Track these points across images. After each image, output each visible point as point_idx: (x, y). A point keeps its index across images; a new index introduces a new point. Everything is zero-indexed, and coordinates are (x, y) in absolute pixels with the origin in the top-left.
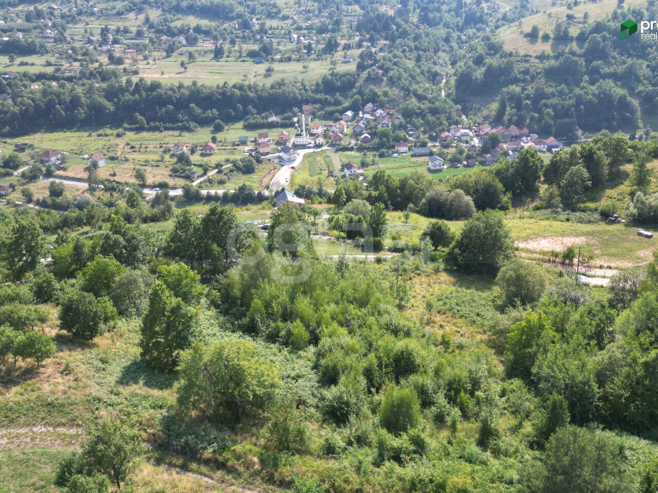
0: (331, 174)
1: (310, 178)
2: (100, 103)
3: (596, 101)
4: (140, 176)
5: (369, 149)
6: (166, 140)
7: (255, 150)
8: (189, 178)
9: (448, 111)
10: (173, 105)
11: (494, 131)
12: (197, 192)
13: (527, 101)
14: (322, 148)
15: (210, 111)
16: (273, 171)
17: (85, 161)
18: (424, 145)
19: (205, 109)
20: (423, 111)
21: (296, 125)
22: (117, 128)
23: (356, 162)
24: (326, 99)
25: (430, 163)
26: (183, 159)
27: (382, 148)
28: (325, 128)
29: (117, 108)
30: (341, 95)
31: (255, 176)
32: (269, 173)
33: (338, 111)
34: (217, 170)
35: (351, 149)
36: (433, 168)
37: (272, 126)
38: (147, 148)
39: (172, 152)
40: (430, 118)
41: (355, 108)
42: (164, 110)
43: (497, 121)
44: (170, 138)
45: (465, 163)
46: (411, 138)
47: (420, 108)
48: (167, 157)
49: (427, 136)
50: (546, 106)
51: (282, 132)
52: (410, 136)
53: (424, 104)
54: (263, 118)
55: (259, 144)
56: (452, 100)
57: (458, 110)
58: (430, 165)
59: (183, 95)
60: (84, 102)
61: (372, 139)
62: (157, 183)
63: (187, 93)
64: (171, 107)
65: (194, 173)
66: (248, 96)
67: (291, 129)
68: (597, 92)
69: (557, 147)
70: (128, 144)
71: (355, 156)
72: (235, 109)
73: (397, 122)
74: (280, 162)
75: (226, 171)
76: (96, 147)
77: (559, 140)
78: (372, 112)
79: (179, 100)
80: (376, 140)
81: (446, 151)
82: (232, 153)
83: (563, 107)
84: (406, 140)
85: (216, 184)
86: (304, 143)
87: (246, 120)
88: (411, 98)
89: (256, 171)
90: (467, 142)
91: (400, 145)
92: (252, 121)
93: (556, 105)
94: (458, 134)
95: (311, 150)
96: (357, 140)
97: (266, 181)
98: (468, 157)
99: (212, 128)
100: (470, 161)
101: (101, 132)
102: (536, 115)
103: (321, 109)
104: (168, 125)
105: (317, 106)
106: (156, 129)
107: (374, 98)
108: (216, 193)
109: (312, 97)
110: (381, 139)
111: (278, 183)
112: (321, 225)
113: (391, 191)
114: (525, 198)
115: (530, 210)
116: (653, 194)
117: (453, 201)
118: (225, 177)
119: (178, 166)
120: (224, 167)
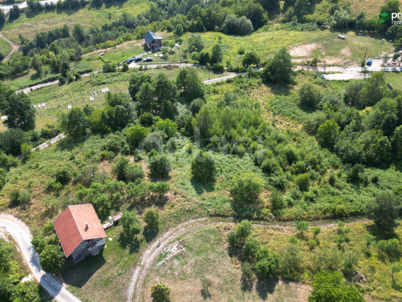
108: (51, 2)
112: (177, 52)
113: (203, 19)
114: (275, 15)
115: (279, 23)
116: (340, 7)
117: (241, 24)
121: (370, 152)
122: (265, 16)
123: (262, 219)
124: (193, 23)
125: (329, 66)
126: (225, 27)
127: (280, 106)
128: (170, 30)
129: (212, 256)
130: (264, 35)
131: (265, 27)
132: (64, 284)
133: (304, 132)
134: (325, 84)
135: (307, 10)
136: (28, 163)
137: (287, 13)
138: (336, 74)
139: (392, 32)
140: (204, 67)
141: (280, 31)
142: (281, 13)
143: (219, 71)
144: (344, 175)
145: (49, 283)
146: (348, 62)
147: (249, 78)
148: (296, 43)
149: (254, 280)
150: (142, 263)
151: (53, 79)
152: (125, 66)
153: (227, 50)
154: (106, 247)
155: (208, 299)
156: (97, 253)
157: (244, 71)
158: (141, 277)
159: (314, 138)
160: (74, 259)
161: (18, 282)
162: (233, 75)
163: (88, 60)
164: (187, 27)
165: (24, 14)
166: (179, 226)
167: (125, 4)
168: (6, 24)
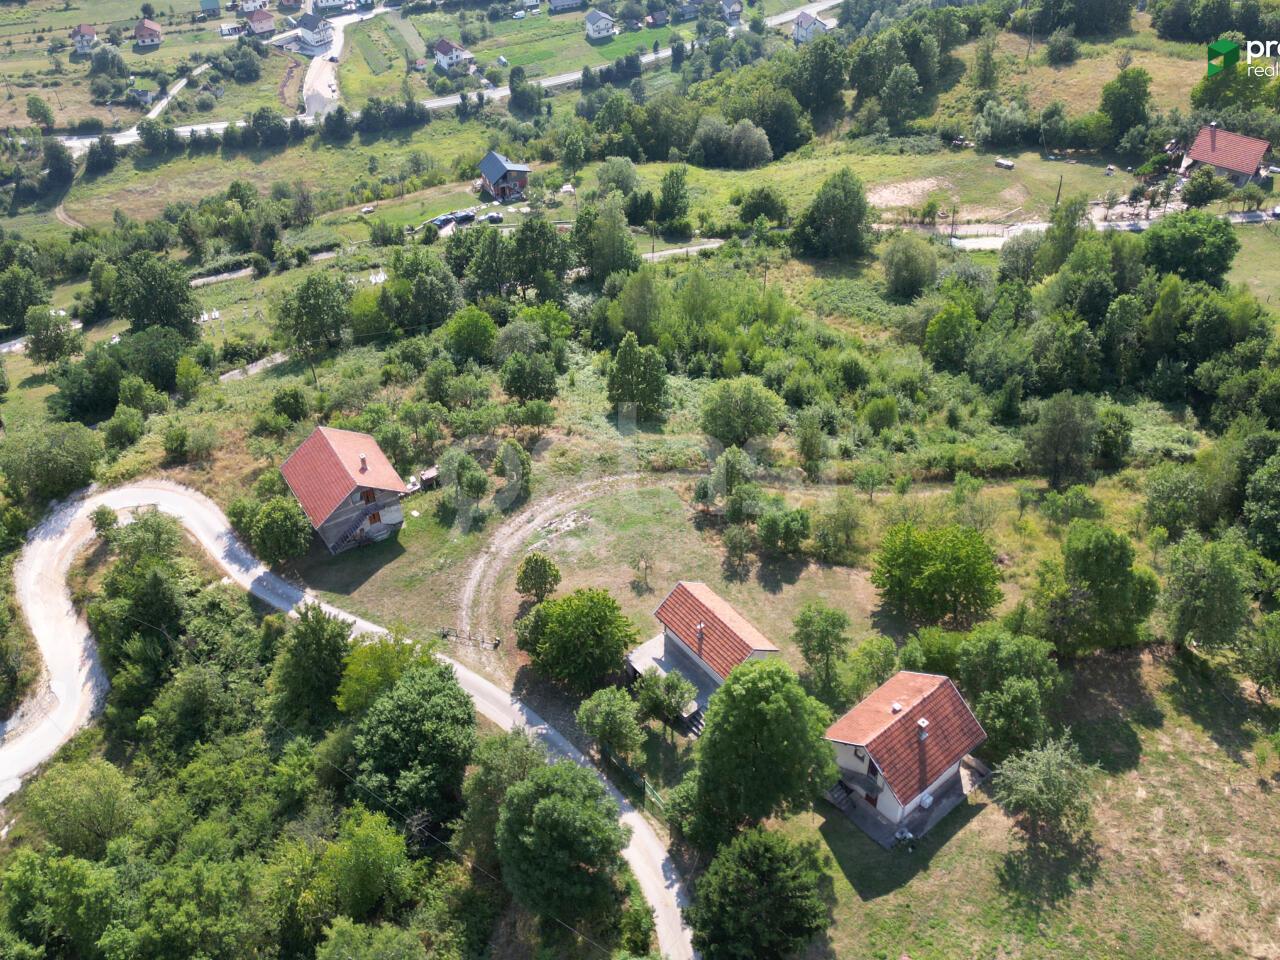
0: (412, 66)
1: (375, 79)
4: (38, 111)
6: (44, 21)
7: (243, 28)
8: (136, 103)
12: (171, 133)
14: (376, 11)
16: (296, 72)
23: (453, 35)
26: (104, 64)
31: (265, 86)
32: (290, 75)
34: (184, 82)
35: (432, 8)
38: (9, 44)
39: (70, 50)
45: (649, 19)
48: (64, 58)
55: (250, 15)
58: (590, 29)
62: (77, 122)
65: (145, 93)
71: (444, 23)
74: (302, 48)
75: (204, 82)
82: (198, 39)
85: (196, 112)
89: (262, 73)
95: (355, 18)
97: (290, 91)
98: (653, 7)
100: (657, 15)
108: (209, 131)
111: (317, 97)
112: (569, 203)
113: (638, 129)
114: (831, 119)
115: (843, 139)
116: (1002, 98)
117: (738, 139)
118: (206, 95)
119: (103, 79)
120: (196, 72)
121: (1050, 360)
122: (804, 123)
123: (778, 478)
124: (610, 140)
125: (969, 222)
126: (697, 149)
127: (834, 297)
128: (546, 156)
129: (657, 530)
130: (800, 167)
131: (802, 149)
132: (308, 590)
133: (894, 344)
134: (953, 255)
135: (916, 108)
136: (194, 405)
137: (863, 113)
138: (984, 239)
139: (1133, 146)
140: (641, 229)
141: (843, 157)
142: (847, 119)
143: (679, 235)
144: (984, 411)
145: (273, 591)
146: (1020, 213)
147: (758, 245)
148: (884, 179)
149: (752, 563)
150: (493, 549)
151: (237, 266)
152: (429, 229)
153: (701, 197)
154: (404, 526)
155: (646, 596)
156: (385, 536)
157: (744, 235)
158: (491, 572)
159: (914, 349)
160: (330, 546)
161: (198, 591)
162: (713, 244)
163: (331, 223)
164: (595, 149)
165: (127, 160)
166: (579, 487)
167: (416, 135)
168: (77, 185)
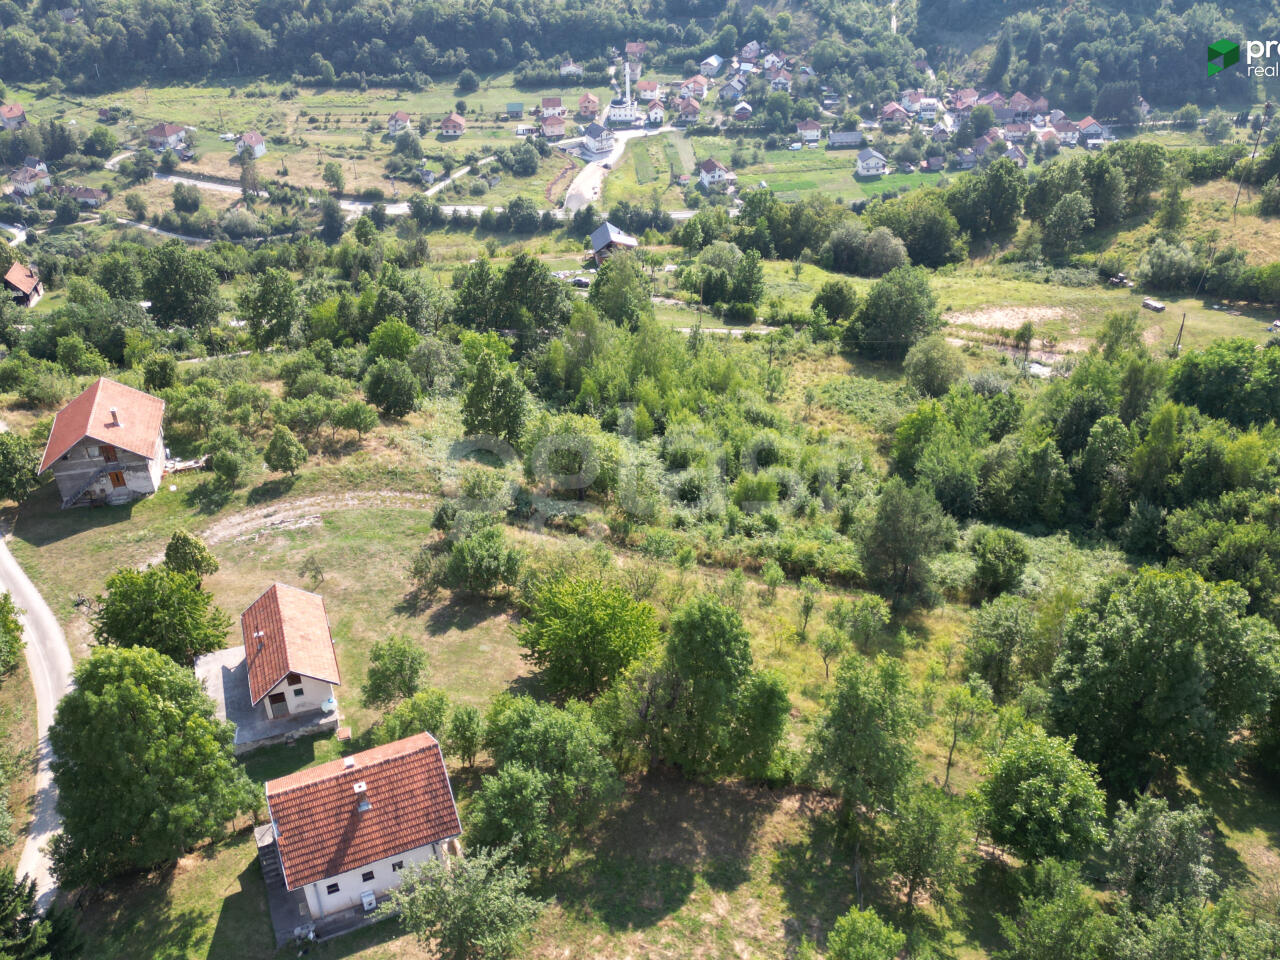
0: (676, 180)
1: (638, 187)
2: (249, 32)
3: (1180, 45)
4: (332, 177)
5: (747, 132)
6: (373, 108)
7: (537, 130)
8: (417, 181)
9: (901, 61)
10: (384, 37)
11: (984, 102)
12: (436, 209)
13: (1050, 45)
14: (661, 130)
15: (452, 52)
16: (569, 173)
17: (229, 146)
18: (851, 126)
19: (442, 47)
20: (853, 59)
21: (614, 81)
22: (281, 81)
23: (723, 158)
24: (670, 31)
25: (859, 163)
26: (406, 145)
27: (773, 130)
28: (668, 90)
29: (280, 42)
30: (698, 24)
31: (537, 182)
32: (563, 175)
33: (691, 56)
34: (468, 169)
35: (715, 132)
36: (863, 173)
37: (567, 82)
38: (338, 121)
39: (385, 132)
40: (865, 74)
41: (725, 50)
42: (366, 47)
43: (991, 82)
44: (381, 103)
45: (924, 164)
46: (827, 113)
47: (847, 55)
48: (377, 139)
49: (858, 108)
50: (1086, 55)
51: (587, 96)
52: (826, 107)
53: (855, 45)
54: (550, 66)
55: (544, 120)
56: (911, 38)
57: (919, 58)
58: (860, 166)
59: (401, 18)
60: (218, 29)
61: (754, 113)
62: (362, 190)
63: (409, 14)
64: (380, 42)
65: (428, 173)
66: (523, 22)
67: (602, 90)
68: (1185, 29)
69: (1097, 136)
70: (303, 114)
71: (720, 147)
72: (499, 47)
73: (802, 80)
74: (583, 154)
75: (484, 171)
76: (246, 119)
77: (1103, 123)
78: (757, 60)
79: (393, 28)
80: (762, 116)
81: (890, 139)
82: (495, 135)
83: (1117, 58)
84: (817, 117)
85: (468, 196)
86: (628, 118)
87: (520, 70)
88: (831, 32)
89: (539, 170)
90: (931, 123)
91: (806, 127)
92: (530, 72)
93: (1106, 53)
94: (917, 107)
95: (641, 133)
96: (727, 115)
97: (557, 190)
98: (932, 153)
99: (455, 85)
100: (932, 160)
101: (251, 88)
102: (1065, 72)
103: (661, 51)
104: (375, 77)
105: (653, 44)
106: (352, 85)
107: (760, 32)
108: (469, 212)
109: (643, 27)
110: (771, 113)
111: (579, 197)
112: (663, 281)
113: (775, 225)
114: (989, 243)
115: (993, 263)
117: (873, 246)
118: (483, 182)
119: (398, 158)
120: (480, 163)
122: (958, 243)
126: (828, 251)
129: (375, 548)
131: (945, 268)
132: (8, 535)
140: (705, 308)
141: (982, 279)
142: (1010, 246)
143: (740, 319)
147: (814, 342)
149: (440, 600)
154: (151, 497)
156: (121, 502)
162: (765, 330)
163: (437, 269)
166: (348, 495)
